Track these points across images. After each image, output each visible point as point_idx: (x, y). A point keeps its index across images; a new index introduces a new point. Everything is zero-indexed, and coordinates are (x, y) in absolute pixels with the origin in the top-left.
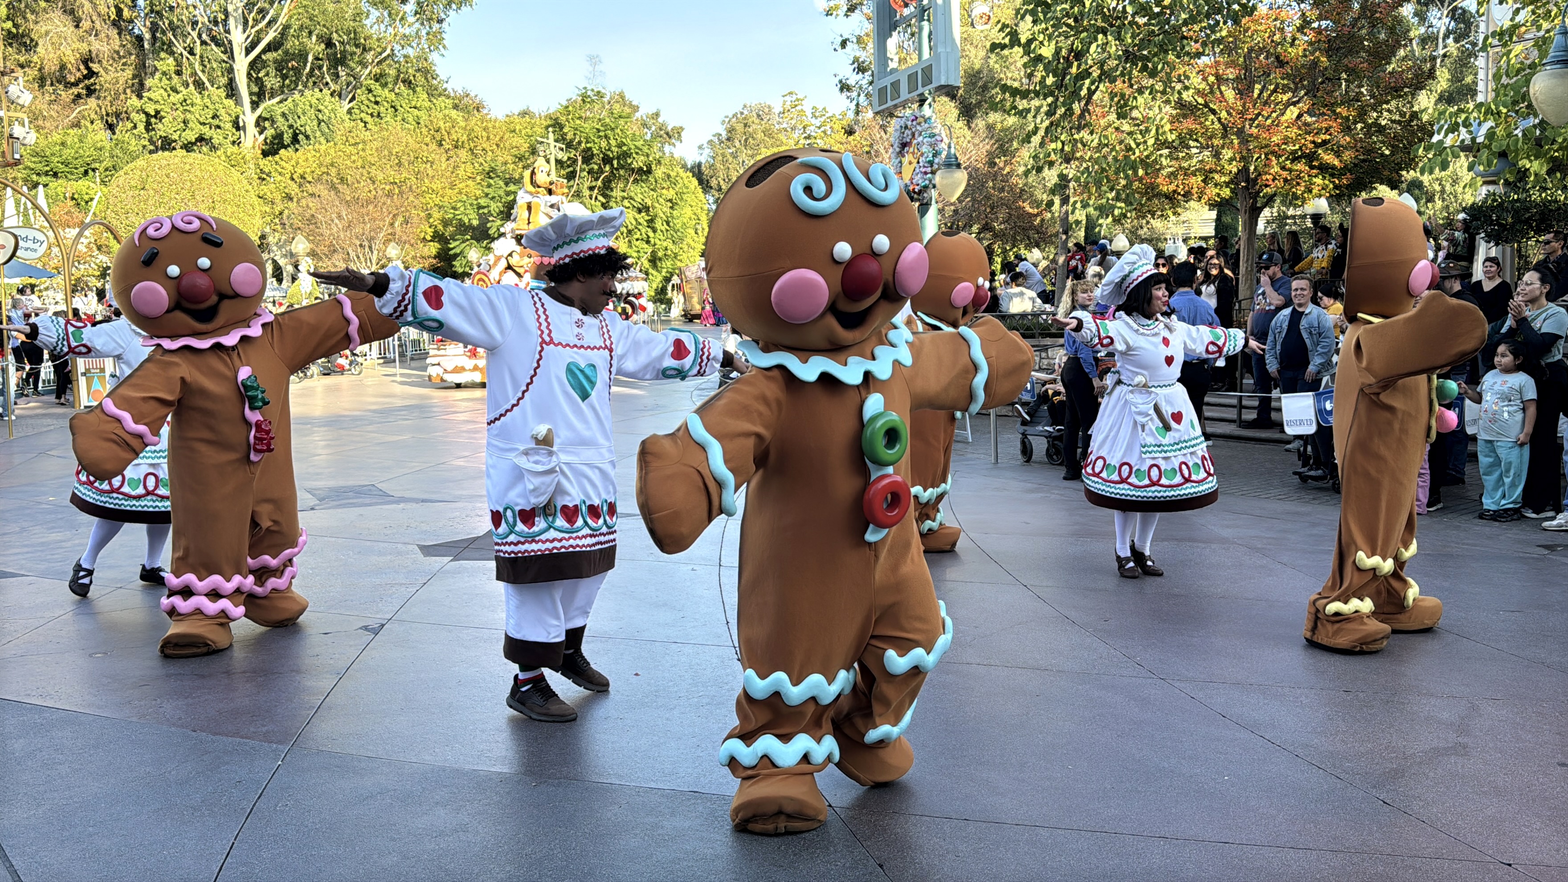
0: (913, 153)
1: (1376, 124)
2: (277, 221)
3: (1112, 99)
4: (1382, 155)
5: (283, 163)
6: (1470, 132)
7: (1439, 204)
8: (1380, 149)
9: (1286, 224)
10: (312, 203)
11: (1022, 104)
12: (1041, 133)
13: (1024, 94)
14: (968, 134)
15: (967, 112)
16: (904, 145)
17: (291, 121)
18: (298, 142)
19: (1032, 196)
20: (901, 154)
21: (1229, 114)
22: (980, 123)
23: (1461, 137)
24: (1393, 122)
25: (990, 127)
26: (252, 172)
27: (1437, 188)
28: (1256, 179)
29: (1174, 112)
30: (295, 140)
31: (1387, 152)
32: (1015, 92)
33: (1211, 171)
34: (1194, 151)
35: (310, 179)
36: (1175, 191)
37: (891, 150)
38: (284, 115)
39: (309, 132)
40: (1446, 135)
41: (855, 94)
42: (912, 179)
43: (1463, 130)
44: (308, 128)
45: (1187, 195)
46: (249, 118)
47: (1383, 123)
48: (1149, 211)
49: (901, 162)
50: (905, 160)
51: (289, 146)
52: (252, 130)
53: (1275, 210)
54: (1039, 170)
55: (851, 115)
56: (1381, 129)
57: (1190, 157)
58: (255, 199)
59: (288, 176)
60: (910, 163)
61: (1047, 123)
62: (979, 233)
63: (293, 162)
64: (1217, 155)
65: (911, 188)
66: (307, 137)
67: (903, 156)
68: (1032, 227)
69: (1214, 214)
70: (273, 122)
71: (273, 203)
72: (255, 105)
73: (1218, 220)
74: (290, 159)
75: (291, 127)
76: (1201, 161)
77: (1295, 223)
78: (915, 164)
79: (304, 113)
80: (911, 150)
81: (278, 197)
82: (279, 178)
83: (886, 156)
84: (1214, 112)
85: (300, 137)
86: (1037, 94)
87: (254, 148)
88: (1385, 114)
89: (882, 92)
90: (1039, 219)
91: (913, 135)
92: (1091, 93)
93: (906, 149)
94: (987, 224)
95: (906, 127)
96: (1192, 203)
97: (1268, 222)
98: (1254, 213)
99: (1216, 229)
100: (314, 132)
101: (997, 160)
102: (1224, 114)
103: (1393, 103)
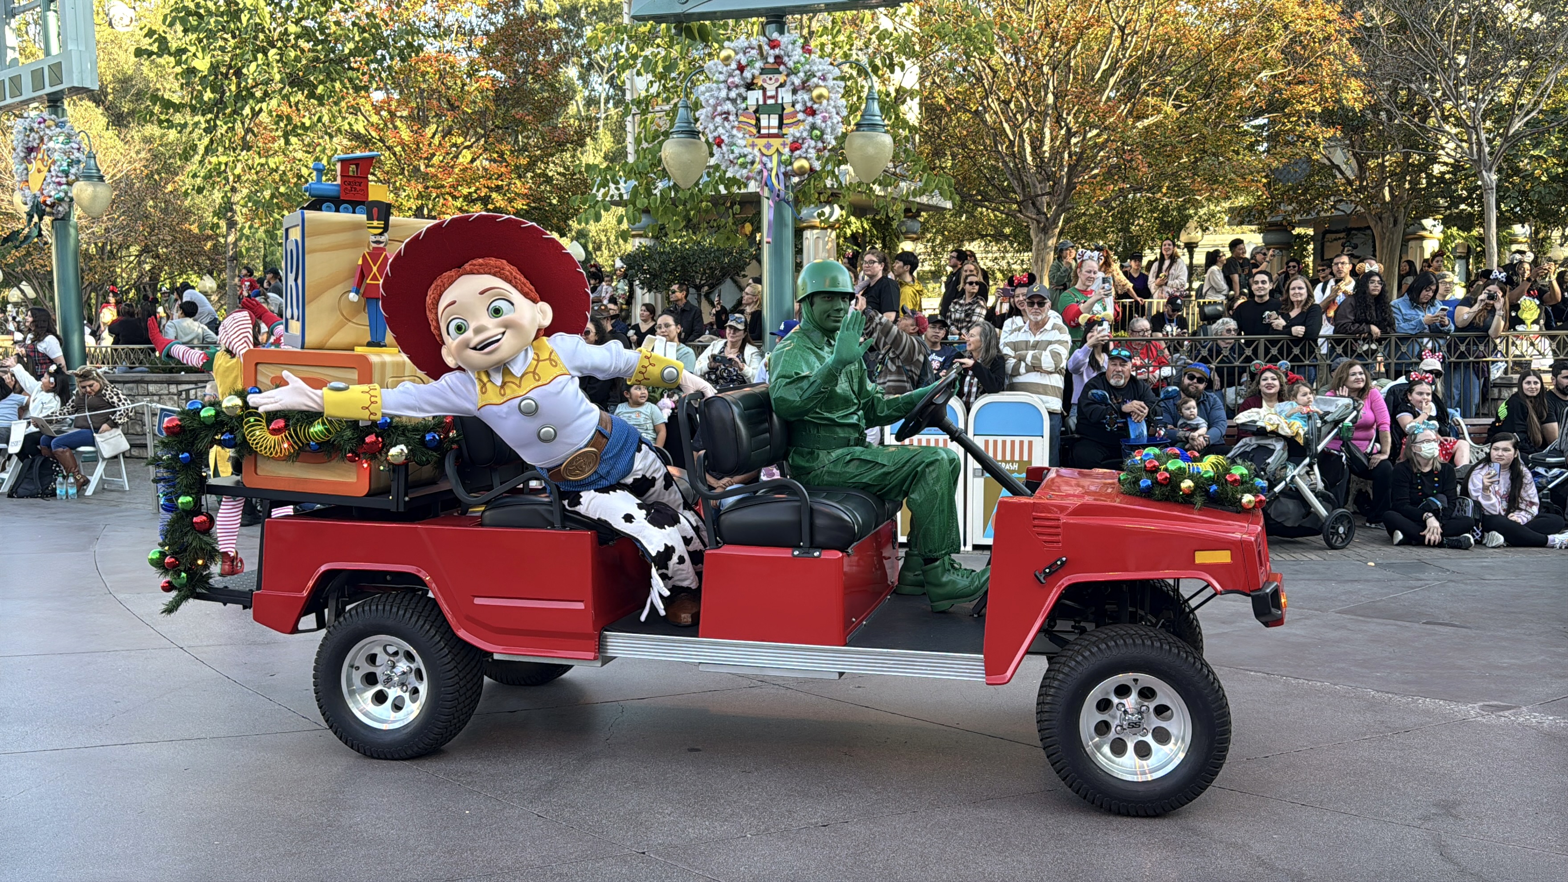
0: (43, 160)
1: (544, 175)
3: (278, 123)
4: (551, 204)
6: (618, 189)
7: (606, 253)
8: (549, 198)
11: (178, 118)
12: (201, 150)
13: (178, 108)
14: (120, 144)
15: (118, 120)
16: (30, 150)
20: (26, 159)
22: (135, 133)
23: (611, 193)
24: (558, 174)
25: (147, 140)
27: (604, 239)
31: (555, 202)
32: (168, 104)
37: (12, 153)
40: (598, 191)
42: (42, 190)
43: (612, 186)
47: (550, 174)
49: (26, 169)
50: (33, 167)
56: (549, 180)
60: (39, 171)
61: (206, 141)
62: (137, 256)
64: (395, 191)
65: (42, 199)
67: (30, 163)
68: (202, 252)
78: (45, 173)
80: (40, 156)
84: (389, 148)
86: (193, 108)
88: (551, 165)
90: (209, 244)
91: (41, 139)
92: (255, 114)
93: (33, 155)
94: (146, 246)
95: (28, 128)
102: (401, 153)
103: (558, 156)
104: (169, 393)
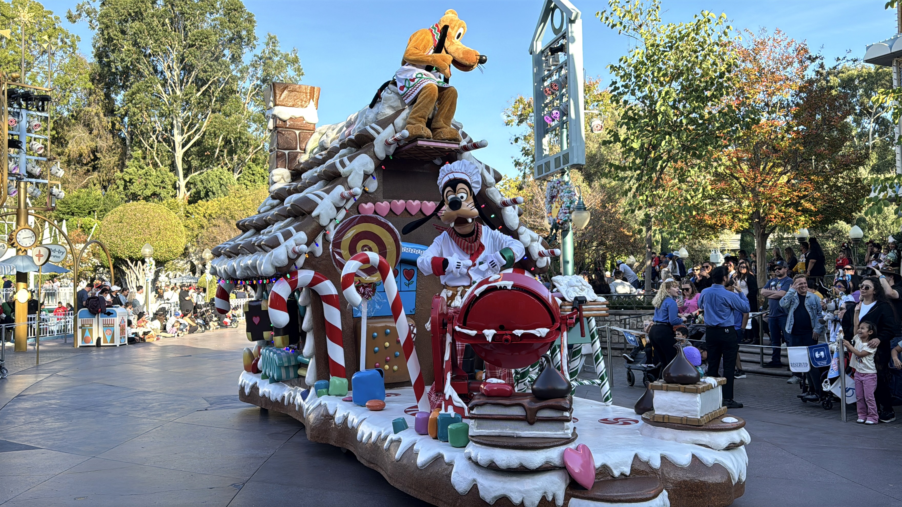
0: (558, 202)
1: (835, 185)
2: (195, 240)
3: (675, 172)
4: (840, 203)
5: (200, 208)
6: (894, 191)
7: (876, 231)
8: (838, 200)
9: (783, 243)
10: (215, 230)
11: (621, 174)
12: (634, 190)
13: (623, 169)
14: (590, 191)
15: (589, 178)
16: (553, 197)
17: (205, 185)
18: (209, 196)
19: (628, 225)
20: (551, 202)
21: (745, 179)
22: (596, 184)
23: (889, 194)
24: (846, 184)
25: (603, 187)
26: (182, 212)
27: (875, 222)
28: (764, 217)
29: (713, 178)
30: (207, 195)
31: (843, 202)
32: (617, 168)
33: (737, 212)
34: (726, 201)
35: (214, 216)
36: (715, 224)
37: (545, 200)
38: (201, 181)
39: (215, 191)
40: (879, 193)
41: (523, 168)
42: (557, 217)
43: (889, 190)
44: (214, 188)
45: (723, 226)
46: (182, 183)
47: (839, 185)
48: (700, 236)
49: (551, 207)
50: (554, 206)
51: (203, 198)
52: (183, 189)
53: (776, 234)
54: (633, 211)
55: (521, 179)
56: (838, 189)
57: (724, 204)
58: (183, 228)
59: (202, 215)
60: (557, 207)
61: (637, 185)
62: (597, 247)
63: (205, 207)
64: (739, 203)
65: (557, 221)
66: (214, 194)
67: (553, 203)
68: (629, 243)
69: (739, 236)
70: (195, 185)
71: (193, 230)
72: (185, 176)
73: (742, 240)
74: (204, 205)
75: (205, 188)
76: (731, 207)
77: (788, 242)
78: (559, 208)
79: (213, 180)
80: (557, 200)
81: (196, 226)
82: (197, 216)
83: (542, 203)
84: (737, 179)
85: (210, 193)
86: (630, 169)
87: (183, 199)
88: (841, 180)
89: (540, 168)
90: (633, 239)
91: (558, 191)
92: (662, 168)
93: (554, 199)
94: (602, 241)
95: (554, 187)
96: (725, 231)
97: (772, 241)
98: (764, 237)
99: (741, 245)
100: (217, 190)
101: (607, 205)
102: (743, 180)
103: (845, 173)
104: (616, 320)
